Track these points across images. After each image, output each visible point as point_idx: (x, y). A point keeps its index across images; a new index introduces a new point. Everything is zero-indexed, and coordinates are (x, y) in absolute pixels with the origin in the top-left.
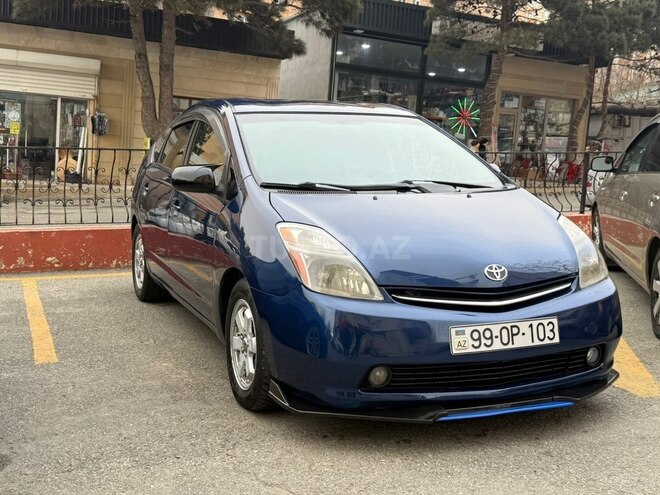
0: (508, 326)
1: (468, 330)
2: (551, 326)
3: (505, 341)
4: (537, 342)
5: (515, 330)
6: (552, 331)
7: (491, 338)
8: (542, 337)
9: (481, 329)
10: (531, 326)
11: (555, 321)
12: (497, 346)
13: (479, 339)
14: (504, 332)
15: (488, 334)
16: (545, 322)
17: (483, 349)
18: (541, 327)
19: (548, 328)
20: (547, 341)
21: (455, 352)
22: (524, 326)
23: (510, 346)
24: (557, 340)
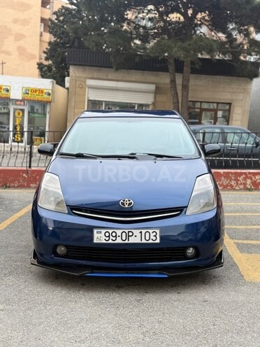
0: (127, 231)
1: (104, 231)
2: (155, 234)
3: (124, 238)
4: (144, 241)
5: (130, 234)
6: (155, 236)
7: (116, 236)
8: (147, 238)
9: (111, 231)
10: (141, 232)
11: (158, 231)
12: (119, 241)
13: (109, 236)
14: (124, 234)
15: (114, 234)
16: (151, 231)
17: (110, 241)
18: (147, 234)
19: (152, 235)
20: (151, 241)
21: (95, 241)
22: (136, 232)
23: (127, 242)
24: (158, 241)
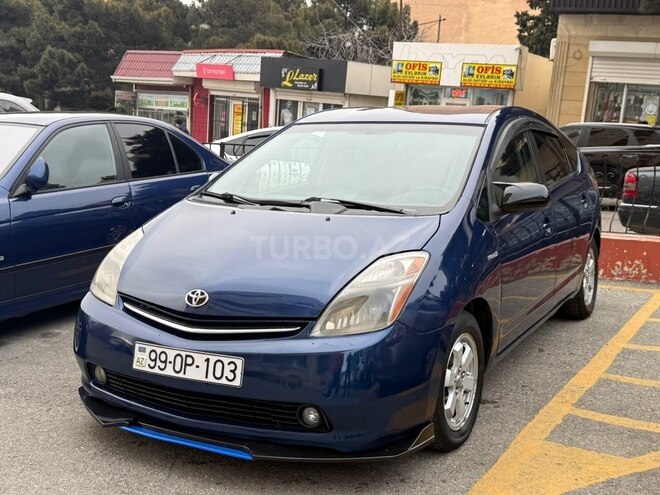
0: (184, 354)
1: (149, 348)
2: (232, 367)
3: (178, 368)
4: (211, 379)
5: (189, 361)
6: (233, 371)
7: (165, 362)
8: (218, 375)
9: (159, 350)
10: (208, 360)
11: (239, 362)
12: (169, 372)
13: (155, 360)
14: (179, 359)
15: (163, 358)
16: (226, 360)
17: (156, 371)
18: (219, 365)
19: (228, 368)
20: (223, 381)
21: (135, 367)
22: (200, 359)
23: (181, 375)
24: (237, 383)
